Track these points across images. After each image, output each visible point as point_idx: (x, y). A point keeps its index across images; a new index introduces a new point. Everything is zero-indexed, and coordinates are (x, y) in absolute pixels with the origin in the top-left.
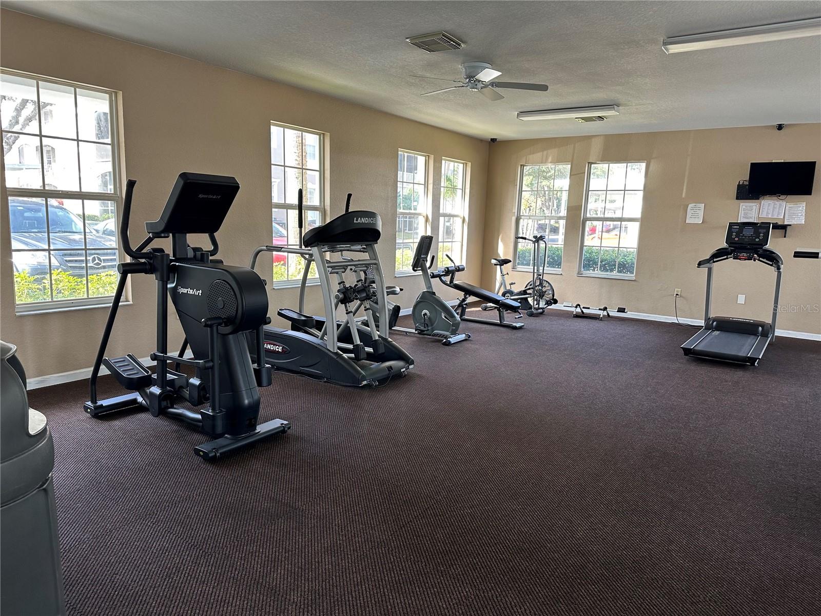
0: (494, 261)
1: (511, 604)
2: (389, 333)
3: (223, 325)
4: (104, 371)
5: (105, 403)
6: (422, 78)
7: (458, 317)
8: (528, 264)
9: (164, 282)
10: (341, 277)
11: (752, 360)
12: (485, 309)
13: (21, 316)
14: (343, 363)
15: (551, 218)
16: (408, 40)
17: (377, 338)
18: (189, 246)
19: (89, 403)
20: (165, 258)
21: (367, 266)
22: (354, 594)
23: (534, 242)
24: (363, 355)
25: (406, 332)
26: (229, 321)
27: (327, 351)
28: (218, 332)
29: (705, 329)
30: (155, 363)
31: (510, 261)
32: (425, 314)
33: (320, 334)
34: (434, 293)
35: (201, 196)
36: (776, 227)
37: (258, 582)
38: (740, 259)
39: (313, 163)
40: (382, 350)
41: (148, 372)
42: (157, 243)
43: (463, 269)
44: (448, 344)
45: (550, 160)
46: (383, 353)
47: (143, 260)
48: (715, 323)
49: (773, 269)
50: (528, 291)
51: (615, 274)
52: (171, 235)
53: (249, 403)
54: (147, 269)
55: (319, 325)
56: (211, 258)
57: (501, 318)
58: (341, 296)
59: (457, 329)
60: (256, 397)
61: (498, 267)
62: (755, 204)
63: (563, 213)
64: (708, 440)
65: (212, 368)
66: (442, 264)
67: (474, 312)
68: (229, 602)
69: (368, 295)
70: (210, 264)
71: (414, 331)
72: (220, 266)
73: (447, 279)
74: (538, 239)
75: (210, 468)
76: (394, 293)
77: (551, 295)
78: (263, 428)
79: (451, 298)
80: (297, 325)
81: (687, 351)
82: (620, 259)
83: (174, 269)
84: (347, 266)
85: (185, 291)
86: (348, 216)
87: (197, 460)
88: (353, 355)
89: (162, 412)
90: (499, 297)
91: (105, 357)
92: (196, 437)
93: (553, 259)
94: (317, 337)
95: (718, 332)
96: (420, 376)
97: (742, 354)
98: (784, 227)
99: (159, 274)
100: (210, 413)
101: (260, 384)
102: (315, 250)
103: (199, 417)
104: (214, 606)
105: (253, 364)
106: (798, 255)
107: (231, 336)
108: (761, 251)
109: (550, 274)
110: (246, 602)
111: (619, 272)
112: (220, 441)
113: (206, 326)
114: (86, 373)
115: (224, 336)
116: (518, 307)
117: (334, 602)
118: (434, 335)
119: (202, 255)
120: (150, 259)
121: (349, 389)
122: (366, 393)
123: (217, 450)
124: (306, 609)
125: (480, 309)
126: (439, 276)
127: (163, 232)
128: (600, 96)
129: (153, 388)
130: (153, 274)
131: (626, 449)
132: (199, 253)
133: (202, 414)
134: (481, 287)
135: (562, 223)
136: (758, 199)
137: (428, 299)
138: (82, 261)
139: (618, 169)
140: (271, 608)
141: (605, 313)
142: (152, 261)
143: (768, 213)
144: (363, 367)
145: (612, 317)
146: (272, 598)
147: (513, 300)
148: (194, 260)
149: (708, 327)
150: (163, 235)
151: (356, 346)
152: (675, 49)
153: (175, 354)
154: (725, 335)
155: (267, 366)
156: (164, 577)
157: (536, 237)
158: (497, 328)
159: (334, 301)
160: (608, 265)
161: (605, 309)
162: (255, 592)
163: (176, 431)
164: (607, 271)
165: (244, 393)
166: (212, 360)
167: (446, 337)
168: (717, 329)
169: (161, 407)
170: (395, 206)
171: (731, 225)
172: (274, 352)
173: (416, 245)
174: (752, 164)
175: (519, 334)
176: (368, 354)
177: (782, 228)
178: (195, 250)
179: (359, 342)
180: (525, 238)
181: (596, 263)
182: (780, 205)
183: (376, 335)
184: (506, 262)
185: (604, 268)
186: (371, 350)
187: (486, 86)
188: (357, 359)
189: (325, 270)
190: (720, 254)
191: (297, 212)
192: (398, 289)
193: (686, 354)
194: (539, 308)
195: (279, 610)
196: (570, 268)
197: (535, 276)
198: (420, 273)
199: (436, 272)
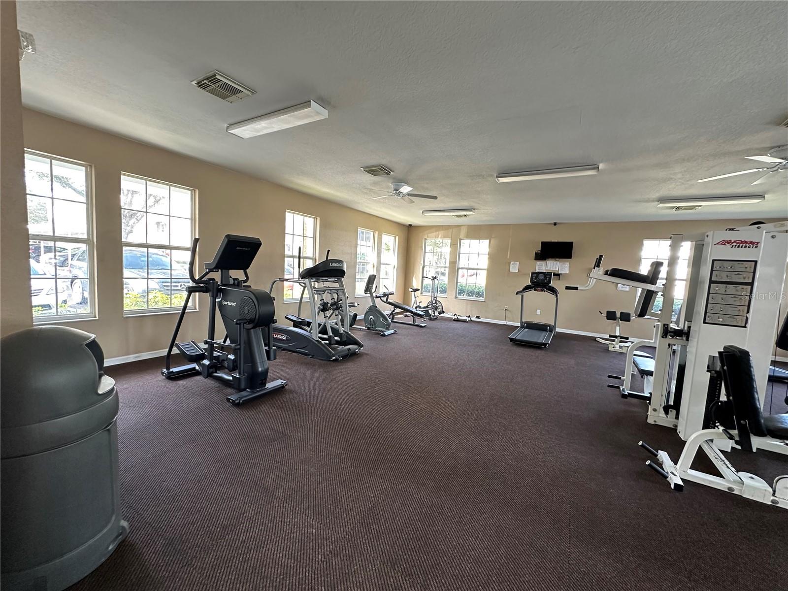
0: (410, 290)
1: (412, 493)
2: (350, 329)
3: (247, 323)
4: (175, 351)
5: (175, 370)
6: (370, 190)
7: (390, 320)
8: (429, 292)
9: (214, 297)
10: (322, 297)
11: (545, 344)
12: (406, 316)
13: (126, 317)
14: (322, 347)
15: (441, 267)
16: (362, 169)
17: (342, 332)
18: (231, 277)
19: (165, 370)
20: (215, 285)
21: (337, 290)
22: (316, 490)
23: (432, 280)
24: (333, 342)
25: (360, 329)
26: (251, 321)
27: (312, 339)
28: (244, 328)
29: (521, 328)
30: (206, 346)
31: (419, 290)
32: (371, 318)
33: (308, 329)
34: (376, 307)
35: (238, 248)
36: (555, 275)
37: (257, 484)
38: (537, 291)
39: (310, 232)
40: (345, 339)
41: (203, 351)
42: (212, 275)
43: (393, 294)
44: (384, 335)
45: (440, 236)
46: (345, 341)
47: (202, 285)
48: (525, 325)
49: (554, 296)
50: (429, 306)
51: (474, 298)
52: (220, 270)
53: (262, 370)
54: (204, 290)
55: (309, 324)
56: (243, 284)
57: (414, 321)
58: (321, 307)
59: (389, 327)
60: (266, 367)
61: (413, 293)
62: (544, 263)
63: (447, 265)
64: (523, 389)
65: (240, 349)
66: (382, 290)
67: (399, 318)
68: (236, 498)
69: (337, 307)
70: (243, 288)
71: (364, 328)
72: (249, 289)
73: (385, 299)
74: (434, 278)
75: (235, 409)
76: (354, 306)
77: (441, 309)
78: (270, 385)
79: (387, 310)
80: (296, 324)
81: (512, 340)
82: (477, 290)
83: (220, 290)
84: (325, 290)
85: (226, 303)
86: (327, 261)
87: (228, 405)
88: (327, 342)
89: (209, 375)
90: (414, 310)
91: (177, 342)
92: (230, 390)
93: (442, 289)
94: (307, 331)
95: (527, 330)
96: (367, 354)
97: (540, 341)
98: (559, 275)
99: (211, 293)
100: (238, 376)
101: (269, 359)
102: (307, 281)
103: (231, 378)
104: (226, 501)
105: (265, 347)
106: (567, 288)
107: (252, 330)
108: (548, 287)
109: (441, 297)
110: (247, 498)
111: (476, 297)
112: (244, 393)
113: (237, 324)
114: (164, 352)
115: (248, 330)
116: (423, 315)
117: (304, 496)
118: (377, 330)
119: (238, 282)
120: (206, 284)
121: (324, 362)
122: (334, 364)
123: (241, 398)
124: (285, 501)
125: (403, 316)
126: (380, 297)
127: (214, 268)
128: (465, 204)
129: (204, 361)
130: (207, 293)
131: (480, 394)
132: (236, 281)
133: (233, 376)
134: (404, 304)
135: (447, 270)
136: (545, 260)
137: (373, 310)
138: (169, 286)
139: (475, 242)
140: (263, 501)
141: (469, 319)
142: (207, 286)
143: (550, 268)
144: (333, 349)
145: (473, 321)
146: (265, 494)
147: (421, 311)
148: (234, 285)
149: (522, 327)
150: (214, 270)
151: (330, 337)
152: (503, 180)
153: (221, 341)
154: (531, 331)
155: (274, 348)
156: (196, 483)
157: (433, 277)
158: (411, 326)
159: (317, 310)
160: (471, 293)
161: (469, 317)
162: (254, 491)
163: (217, 387)
164: (470, 296)
165: (259, 364)
166: (240, 345)
167: (383, 332)
168: (527, 327)
169: (209, 373)
170: (356, 257)
171: (533, 273)
172: (281, 340)
173: (366, 280)
174: (542, 242)
175: (424, 330)
176: (337, 341)
177: (558, 275)
178: (234, 279)
179: (331, 334)
180: (427, 278)
181: (464, 292)
182: (556, 264)
183: (342, 330)
184: (417, 290)
185: (468, 295)
186: (338, 339)
187: (405, 196)
188: (330, 344)
189: (312, 292)
190: (527, 288)
191: (297, 259)
192: (356, 304)
193: (511, 341)
194: (435, 316)
195: (268, 502)
196: (451, 294)
197: (433, 298)
198: (369, 295)
199: (378, 295)
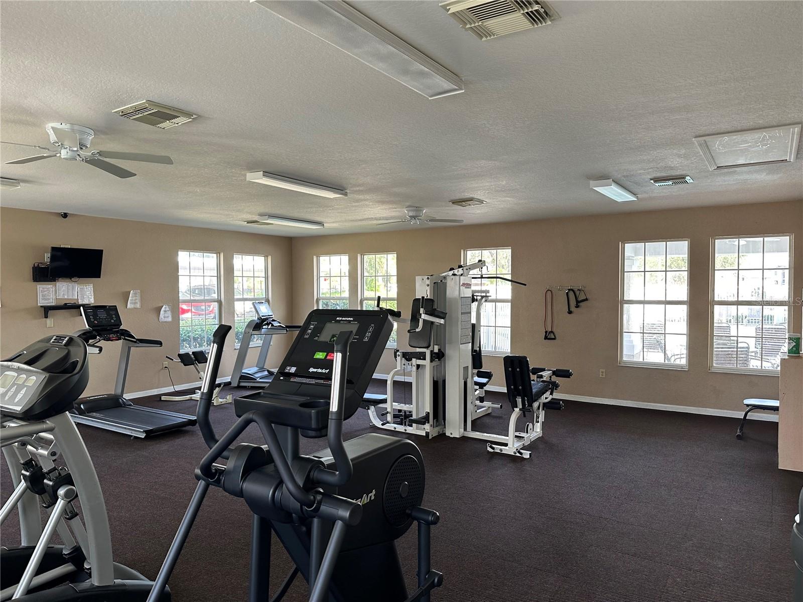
38: (112, 341)
62: (51, 286)
136: (54, 281)
143: (64, 294)
182: (73, 287)
